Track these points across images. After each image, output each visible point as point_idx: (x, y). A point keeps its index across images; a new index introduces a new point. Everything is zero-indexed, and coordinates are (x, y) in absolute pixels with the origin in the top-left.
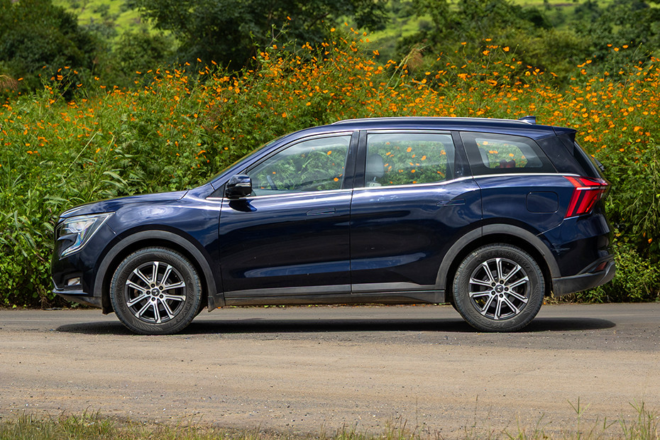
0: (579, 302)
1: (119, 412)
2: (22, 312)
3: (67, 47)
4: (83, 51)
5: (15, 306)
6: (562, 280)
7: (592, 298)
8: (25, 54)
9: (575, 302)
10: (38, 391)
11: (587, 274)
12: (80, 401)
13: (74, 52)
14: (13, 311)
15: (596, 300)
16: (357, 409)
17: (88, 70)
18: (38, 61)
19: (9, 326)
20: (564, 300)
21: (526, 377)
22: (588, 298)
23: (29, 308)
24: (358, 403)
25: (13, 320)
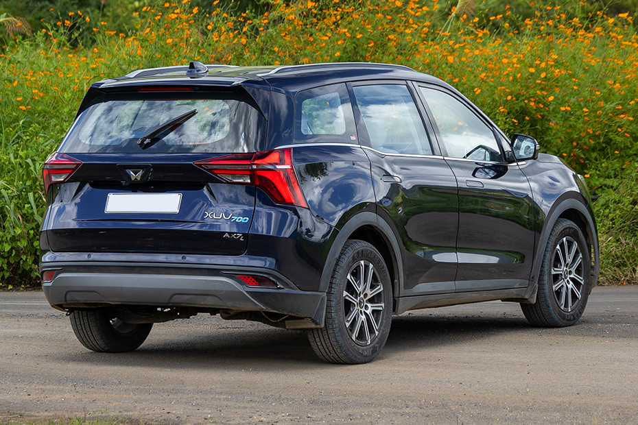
1: (131, 413)
2: (19, 293)
5: (10, 287)
10: (37, 387)
12: (85, 401)
14: (8, 293)
16: (407, 410)
17: (97, 11)
19: (4, 310)
21: (603, 372)
23: (26, 289)
24: (409, 403)
25: (8, 303)
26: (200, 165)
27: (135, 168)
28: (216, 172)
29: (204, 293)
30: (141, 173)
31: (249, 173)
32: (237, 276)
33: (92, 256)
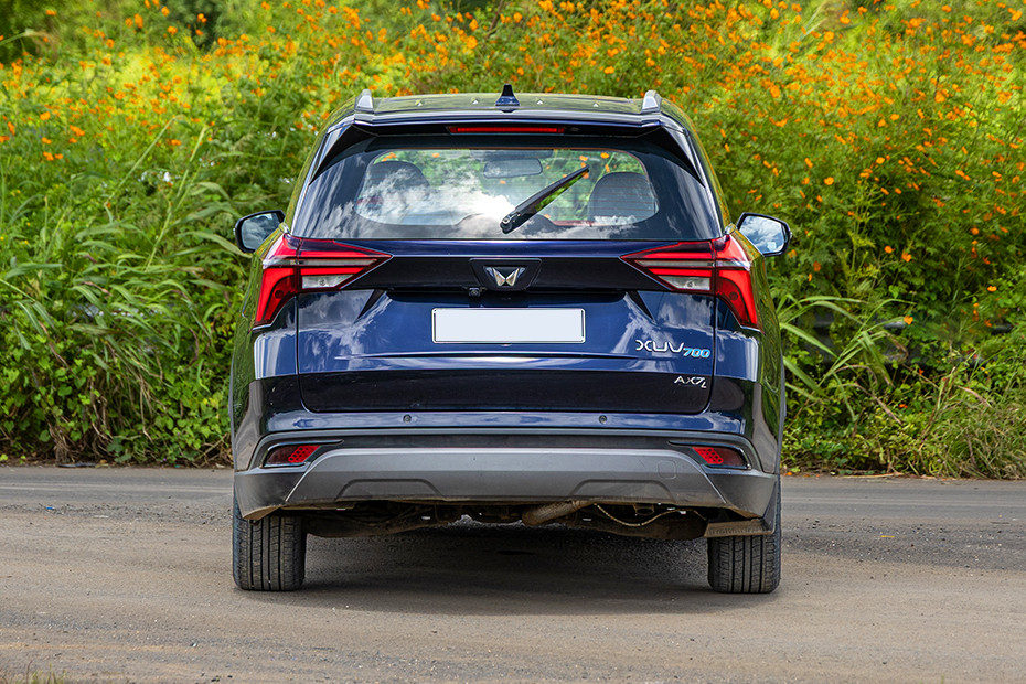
26: (631, 261)
27: (505, 267)
28: (655, 271)
29: (639, 478)
30: (515, 274)
31: (709, 273)
32: (693, 448)
33: (414, 418)
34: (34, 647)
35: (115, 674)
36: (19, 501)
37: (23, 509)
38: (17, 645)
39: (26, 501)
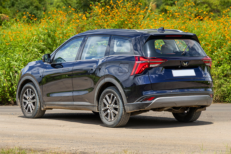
0: (222, 103)
3: (34, 3)
4: (41, 4)
6: (128, 104)
7: (227, 101)
8: (18, 6)
9: (220, 103)
11: (139, 102)
13: (37, 5)
15: (228, 102)
18: (23, 8)
20: (216, 102)
22: (225, 101)
26: (202, 60)
34: (14, 141)
35: (30, 146)
36: (6, 113)
37: (7, 114)
38: (10, 141)
39: (7, 113)
